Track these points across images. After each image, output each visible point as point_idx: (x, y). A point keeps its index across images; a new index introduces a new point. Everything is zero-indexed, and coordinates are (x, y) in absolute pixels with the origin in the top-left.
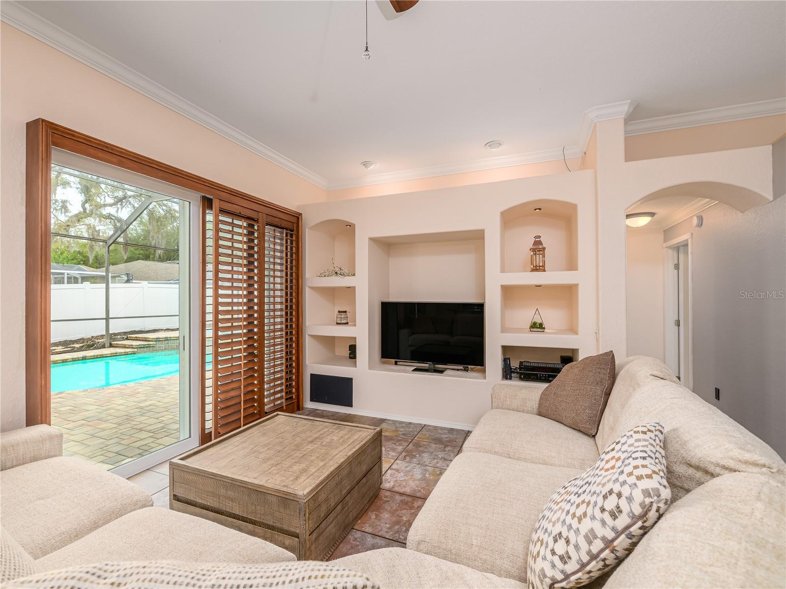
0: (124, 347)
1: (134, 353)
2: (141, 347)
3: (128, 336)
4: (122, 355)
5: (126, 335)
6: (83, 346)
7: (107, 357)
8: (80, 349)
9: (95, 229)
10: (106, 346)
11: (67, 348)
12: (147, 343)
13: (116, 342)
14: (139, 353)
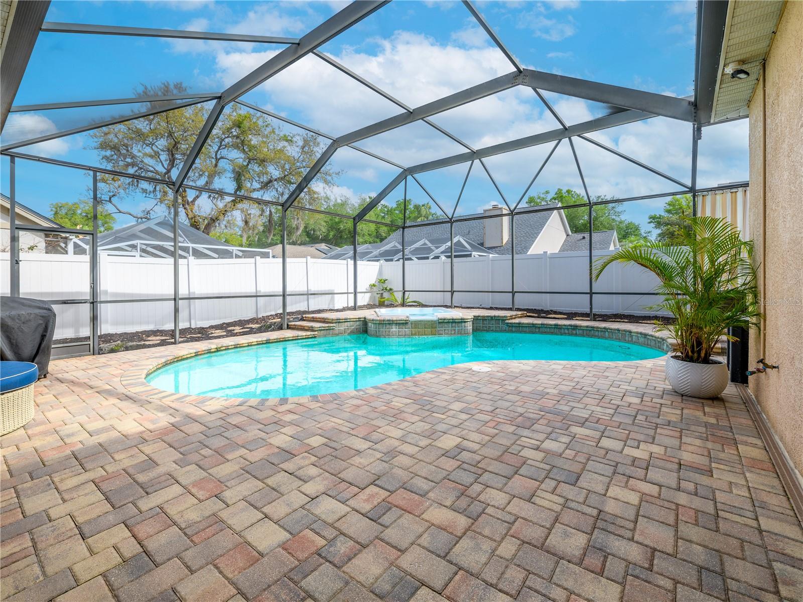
0: (302, 329)
1: (315, 337)
2: (321, 330)
3: (304, 316)
4: (303, 339)
5: (302, 315)
6: (261, 327)
7: (289, 340)
8: (260, 330)
9: (247, 213)
10: (283, 328)
11: (245, 328)
12: (327, 325)
13: (293, 323)
14: (319, 336)
